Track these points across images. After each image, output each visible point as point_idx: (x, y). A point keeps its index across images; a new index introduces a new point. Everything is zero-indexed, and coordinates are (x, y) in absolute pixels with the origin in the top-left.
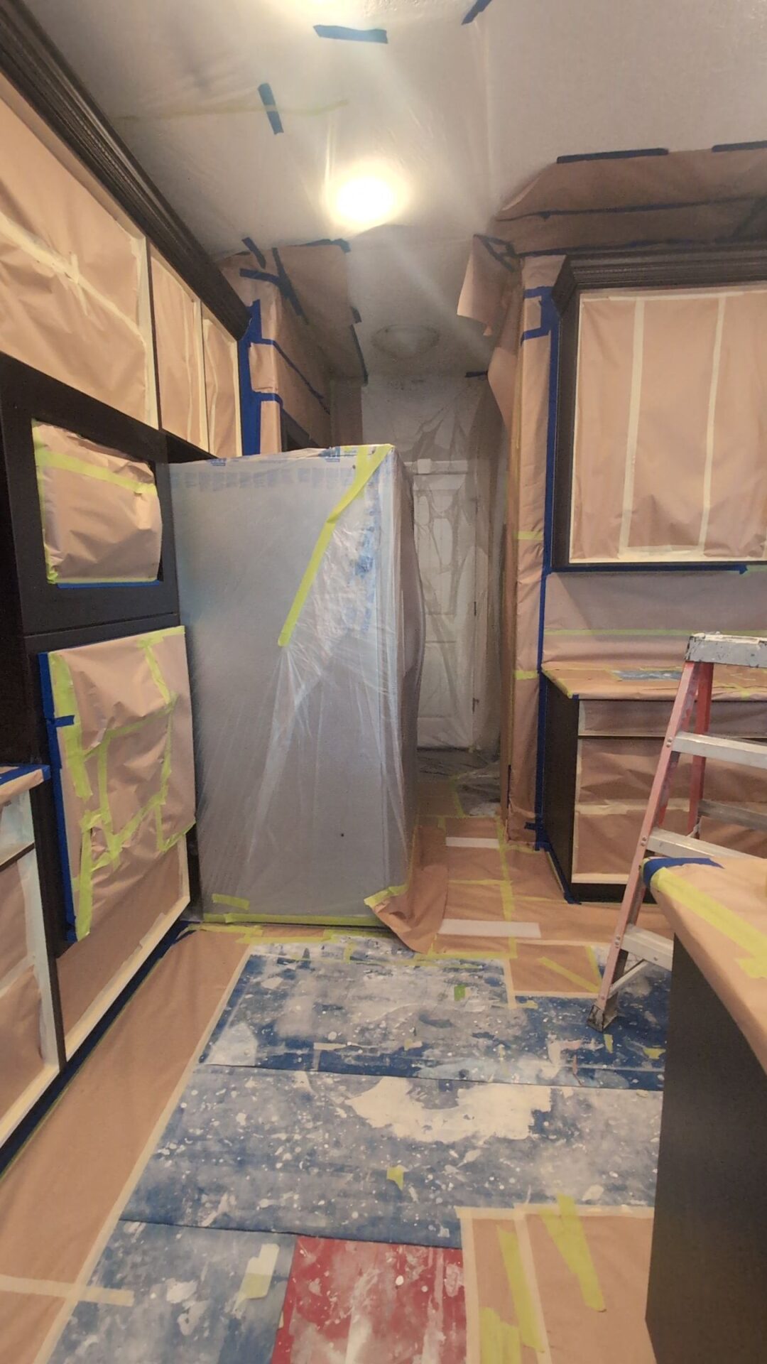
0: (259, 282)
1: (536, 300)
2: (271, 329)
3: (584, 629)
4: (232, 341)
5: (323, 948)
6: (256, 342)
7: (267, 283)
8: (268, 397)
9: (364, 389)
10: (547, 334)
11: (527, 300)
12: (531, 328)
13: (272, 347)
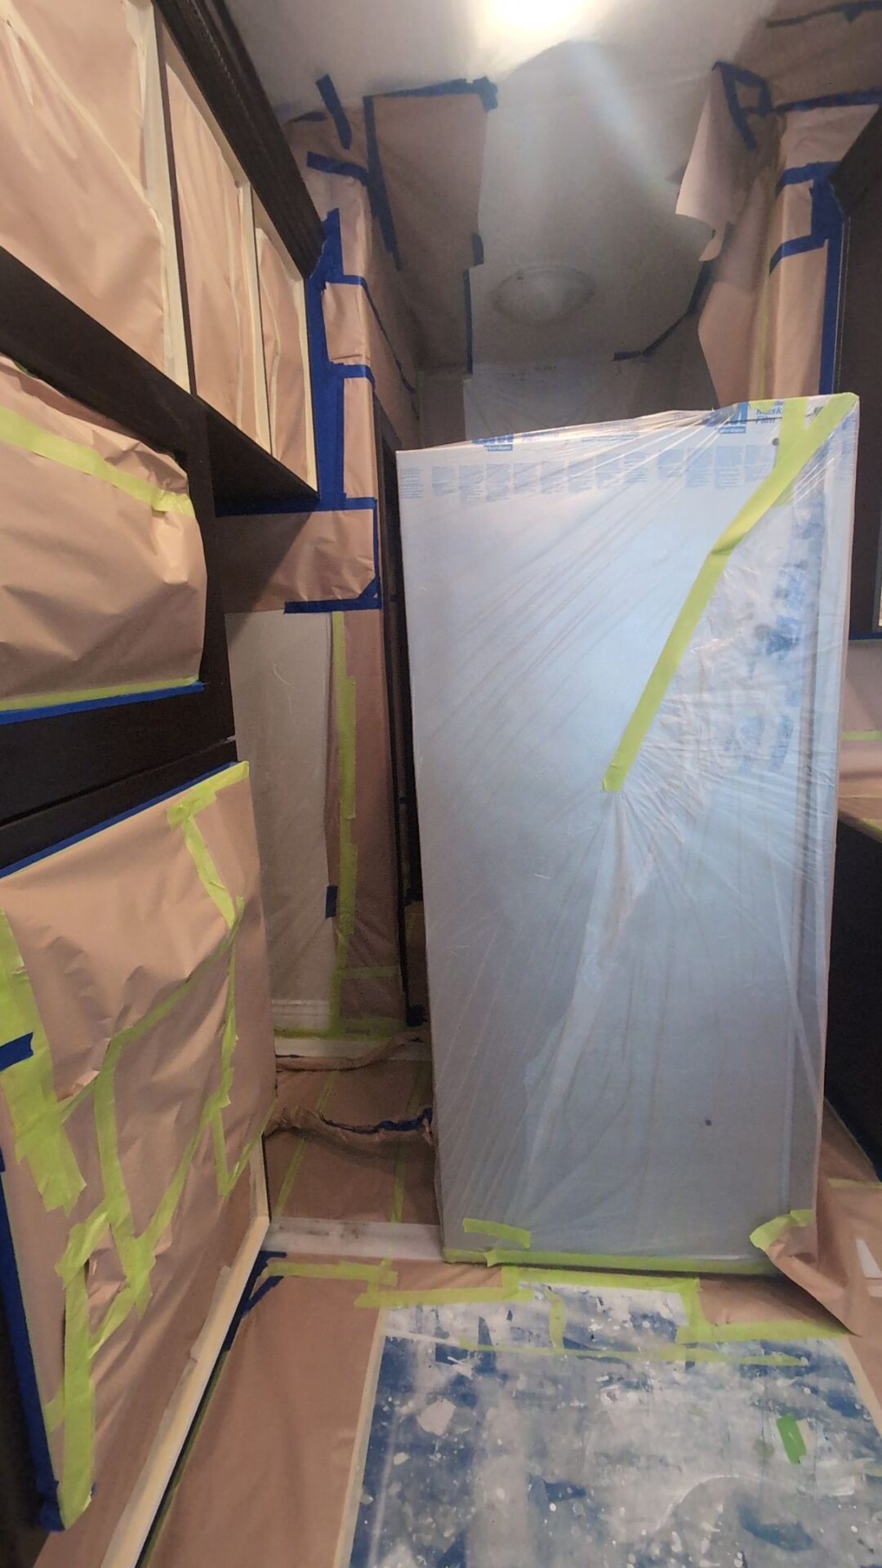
0: (338, 179)
1: (804, 188)
2: (357, 256)
3: (870, 730)
4: (297, 280)
5: (510, 1316)
6: (332, 281)
7: (350, 180)
8: (355, 371)
9: (467, 382)
10: (821, 245)
11: (788, 189)
12: (794, 237)
13: (360, 288)
